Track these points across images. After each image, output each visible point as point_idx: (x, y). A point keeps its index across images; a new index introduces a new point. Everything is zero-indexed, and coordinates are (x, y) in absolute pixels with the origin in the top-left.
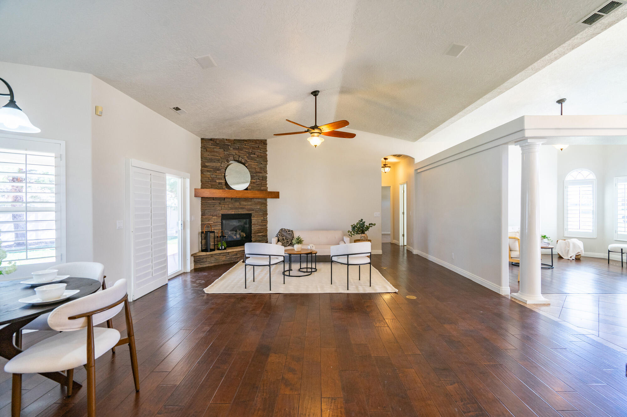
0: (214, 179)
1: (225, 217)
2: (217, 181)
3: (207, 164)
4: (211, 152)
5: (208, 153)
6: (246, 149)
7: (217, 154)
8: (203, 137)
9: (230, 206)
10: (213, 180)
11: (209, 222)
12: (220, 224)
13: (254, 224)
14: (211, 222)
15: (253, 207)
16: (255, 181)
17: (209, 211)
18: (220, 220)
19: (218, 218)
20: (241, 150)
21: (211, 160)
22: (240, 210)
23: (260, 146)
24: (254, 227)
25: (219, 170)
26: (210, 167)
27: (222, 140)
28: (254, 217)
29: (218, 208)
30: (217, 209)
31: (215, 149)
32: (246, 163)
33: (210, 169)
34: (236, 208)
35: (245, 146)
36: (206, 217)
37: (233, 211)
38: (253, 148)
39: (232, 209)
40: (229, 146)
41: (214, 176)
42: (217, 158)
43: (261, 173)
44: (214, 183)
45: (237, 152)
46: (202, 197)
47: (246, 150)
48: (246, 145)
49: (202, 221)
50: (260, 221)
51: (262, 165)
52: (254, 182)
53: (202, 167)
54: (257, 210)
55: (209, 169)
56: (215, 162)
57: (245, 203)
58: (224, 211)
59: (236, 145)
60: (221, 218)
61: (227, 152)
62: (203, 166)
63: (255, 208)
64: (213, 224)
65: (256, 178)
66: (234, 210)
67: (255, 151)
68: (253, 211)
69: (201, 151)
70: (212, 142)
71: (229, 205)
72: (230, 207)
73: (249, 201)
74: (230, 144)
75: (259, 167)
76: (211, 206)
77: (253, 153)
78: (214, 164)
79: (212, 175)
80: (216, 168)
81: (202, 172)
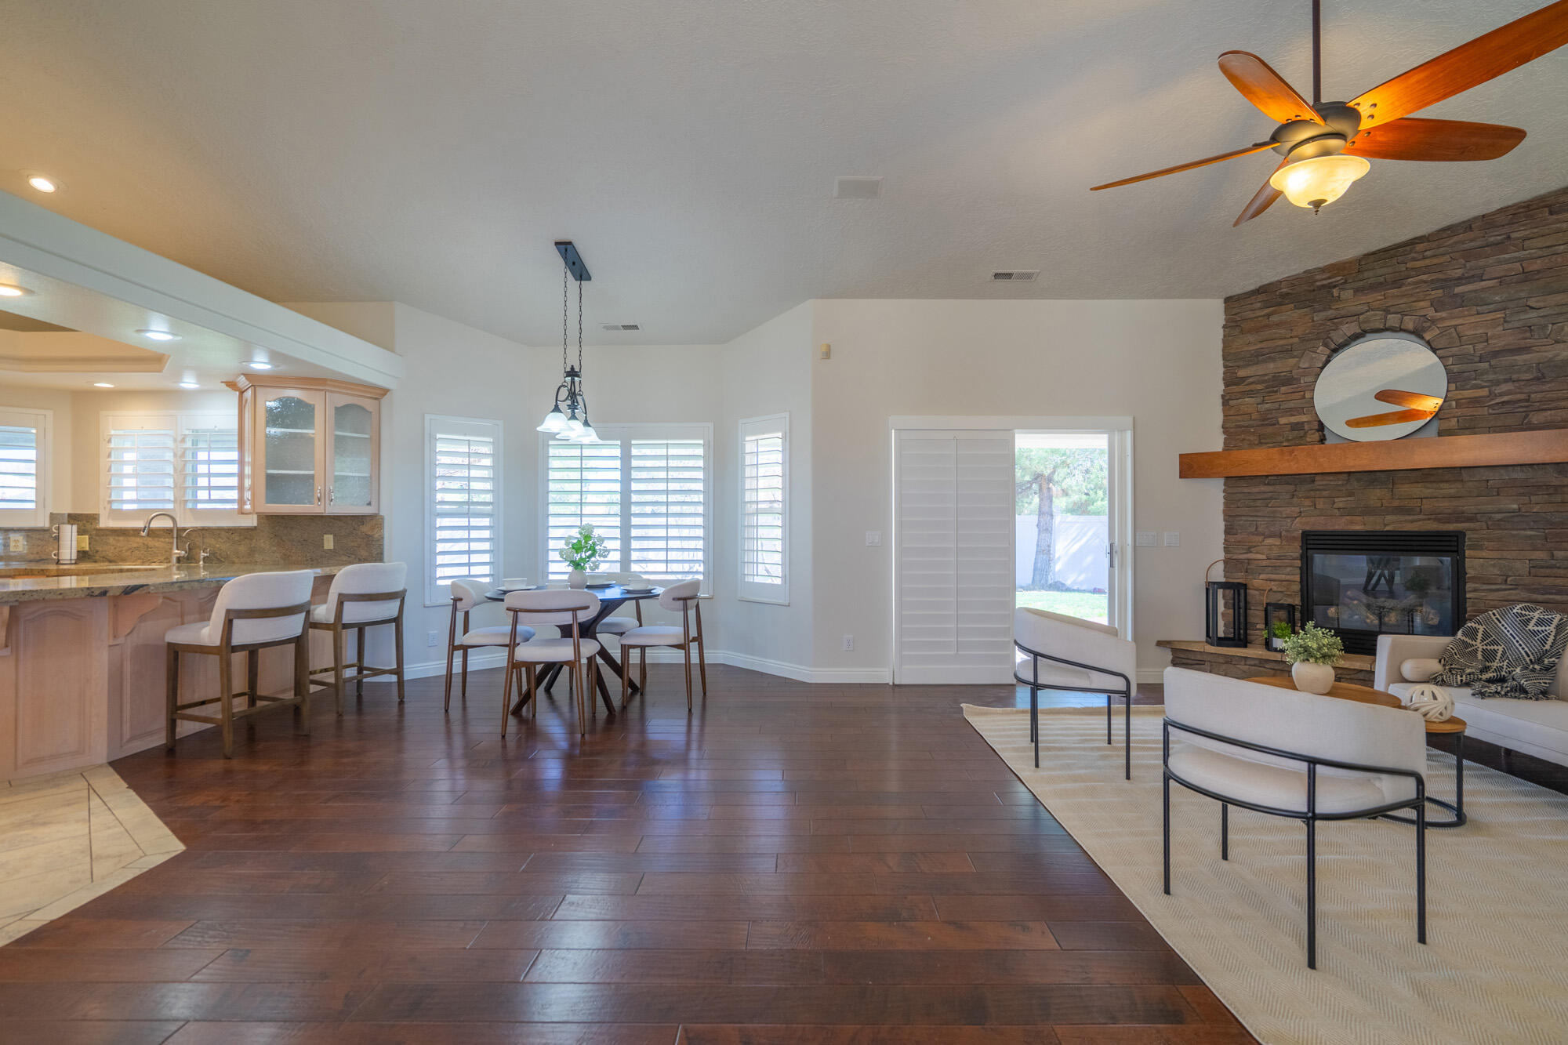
0: (1269, 416)
1: (1314, 542)
2: (1283, 421)
3: (1242, 373)
4: (1257, 330)
5: (1251, 338)
6: (1427, 270)
7: (1282, 331)
8: (1224, 297)
9: (1340, 502)
10: (1267, 420)
11: (1250, 556)
12: (1298, 563)
13: (1475, 579)
14: (1259, 556)
15: (1469, 506)
16: (1484, 392)
17: (1251, 519)
18: (1295, 550)
19: (1284, 543)
20: (1397, 283)
21: (1257, 358)
22: (1389, 518)
23: (1513, 235)
24: (1475, 590)
25: (1289, 381)
26: (1251, 380)
27: (1308, 277)
28: (1473, 548)
29: (1288, 511)
30: (1281, 512)
31: (1275, 319)
32: (1425, 330)
33: (1252, 387)
34: (1368, 511)
35: (1418, 264)
36: (1239, 537)
37: (1352, 522)
38: (1468, 255)
39: (1346, 512)
40: (1335, 287)
41: (1267, 406)
42: (1281, 342)
43: (1526, 349)
44: (1270, 430)
45: (1374, 297)
46: (1227, 478)
47: (1424, 277)
48: (1424, 258)
49: (1226, 550)
50: (1522, 567)
51: (1533, 314)
52: (1475, 402)
53: (1227, 385)
54: (1498, 516)
55: (1248, 388)
56: (1274, 360)
57: (1418, 490)
58: (1313, 519)
59: (1366, 274)
60: (1297, 544)
61: (1330, 313)
62: (1230, 380)
63: (1490, 508)
64: (1264, 563)
65: (1491, 377)
66: (1360, 518)
67: (1482, 262)
68: (1469, 520)
69: (1224, 336)
70: (1260, 297)
71: (1336, 500)
72: (1341, 505)
73: (1442, 482)
74: (1340, 278)
75: (1516, 324)
76: (1259, 503)
77: (1473, 276)
78: (1271, 365)
79: (1263, 402)
80: (1276, 377)
81: (1225, 401)
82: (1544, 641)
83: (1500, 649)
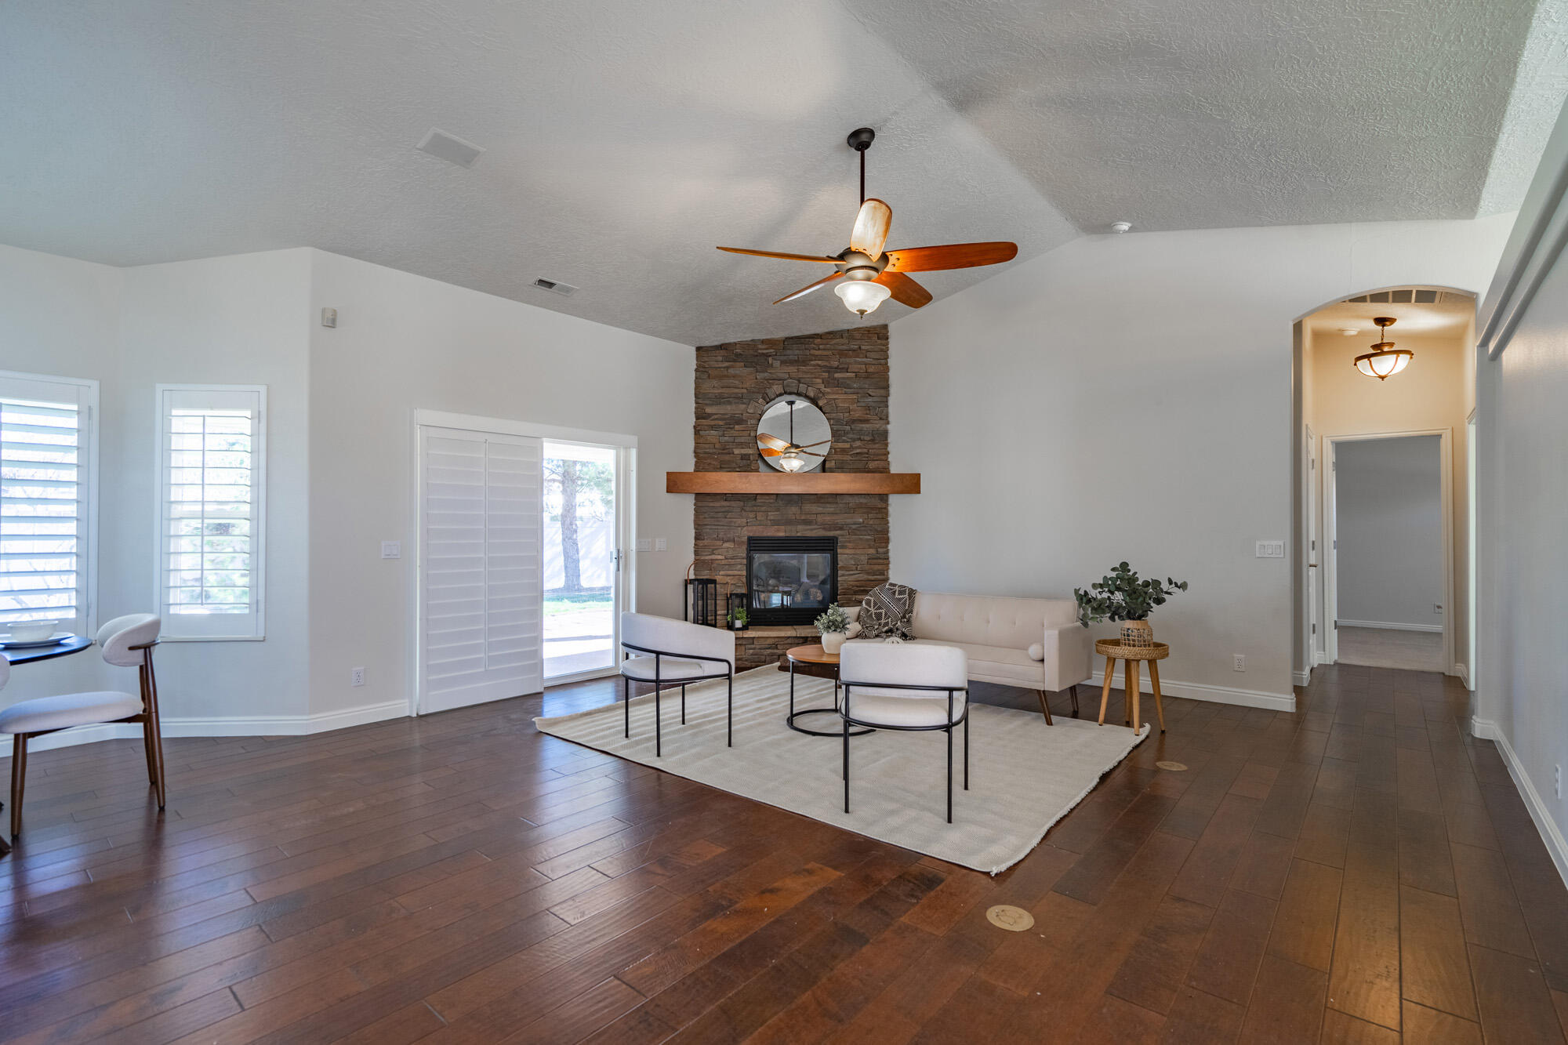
0: (728, 447)
1: (756, 544)
2: (736, 451)
3: (709, 410)
4: (721, 377)
5: (715, 383)
6: (820, 358)
7: (737, 382)
8: (698, 345)
9: (772, 515)
10: (725, 450)
11: (713, 557)
12: (745, 561)
13: (843, 568)
14: (720, 557)
15: (840, 519)
16: (847, 446)
17: (714, 527)
18: (742, 552)
19: (736, 546)
20: (804, 363)
21: (719, 400)
22: (800, 527)
23: (863, 347)
24: (843, 575)
25: (740, 421)
26: (716, 417)
27: (752, 344)
28: (843, 547)
29: (739, 521)
30: (735, 522)
31: (731, 371)
32: (819, 398)
33: (716, 422)
34: (789, 522)
35: (817, 353)
36: (706, 542)
37: (778, 531)
38: (842, 354)
39: (776, 523)
40: (770, 356)
41: (726, 438)
42: (737, 391)
43: (867, 421)
44: (727, 457)
45: (792, 369)
46: (696, 494)
47: (820, 362)
48: (819, 349)
49: (696, 553)
50: (864, 558)
51: (870, 399)
52: (843, 451)
53: (697, 418)
54: (854, 527)
55: (713, 423)
56: (730, 403)
57: (814, 508)
58: (755, 528)
59: (788, 352)
60: (745, 547)
61: (766, 374)
62: (700, 415)
63: (849, 521)
64: (723, 562)
65: (851, 436)
66: (783, 527)
67: (848, 360)
68: (841, 529)
69: (696, 378)
70: (723, 352)
71: (769, 514)
72: (772, 518)
73: (827, 503)
74: (772, 351)
75: (863, 404)
76: (720, 515)
77: (843, 368)
78: (729, 407)
79: (723, 435)
80: (732, 417)
81: (697, 430)
82: (904, 604)
83: (883, 611)
